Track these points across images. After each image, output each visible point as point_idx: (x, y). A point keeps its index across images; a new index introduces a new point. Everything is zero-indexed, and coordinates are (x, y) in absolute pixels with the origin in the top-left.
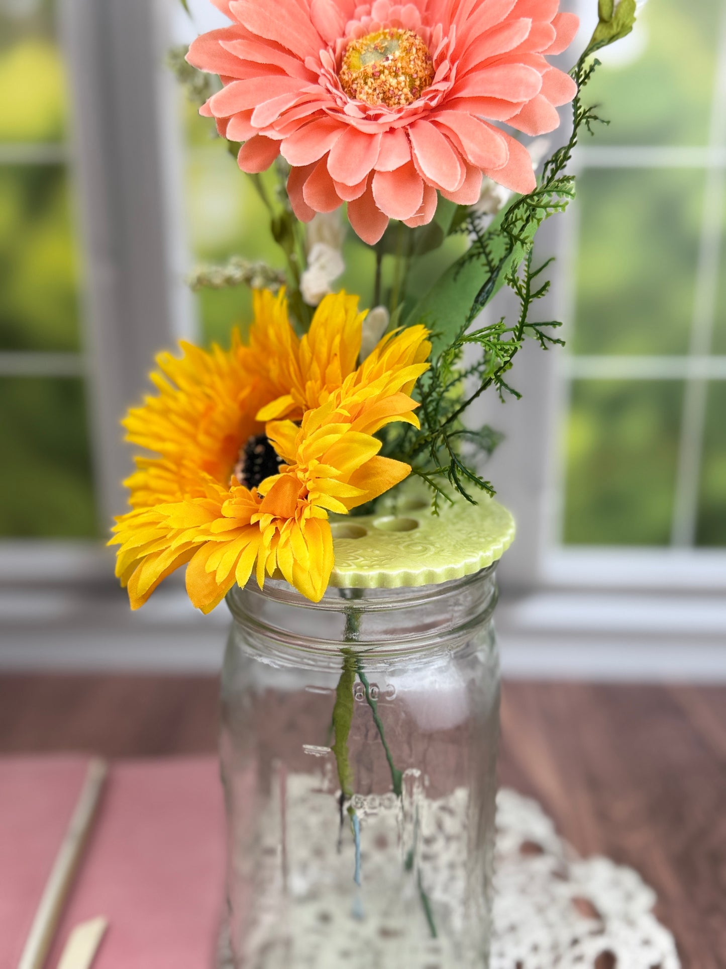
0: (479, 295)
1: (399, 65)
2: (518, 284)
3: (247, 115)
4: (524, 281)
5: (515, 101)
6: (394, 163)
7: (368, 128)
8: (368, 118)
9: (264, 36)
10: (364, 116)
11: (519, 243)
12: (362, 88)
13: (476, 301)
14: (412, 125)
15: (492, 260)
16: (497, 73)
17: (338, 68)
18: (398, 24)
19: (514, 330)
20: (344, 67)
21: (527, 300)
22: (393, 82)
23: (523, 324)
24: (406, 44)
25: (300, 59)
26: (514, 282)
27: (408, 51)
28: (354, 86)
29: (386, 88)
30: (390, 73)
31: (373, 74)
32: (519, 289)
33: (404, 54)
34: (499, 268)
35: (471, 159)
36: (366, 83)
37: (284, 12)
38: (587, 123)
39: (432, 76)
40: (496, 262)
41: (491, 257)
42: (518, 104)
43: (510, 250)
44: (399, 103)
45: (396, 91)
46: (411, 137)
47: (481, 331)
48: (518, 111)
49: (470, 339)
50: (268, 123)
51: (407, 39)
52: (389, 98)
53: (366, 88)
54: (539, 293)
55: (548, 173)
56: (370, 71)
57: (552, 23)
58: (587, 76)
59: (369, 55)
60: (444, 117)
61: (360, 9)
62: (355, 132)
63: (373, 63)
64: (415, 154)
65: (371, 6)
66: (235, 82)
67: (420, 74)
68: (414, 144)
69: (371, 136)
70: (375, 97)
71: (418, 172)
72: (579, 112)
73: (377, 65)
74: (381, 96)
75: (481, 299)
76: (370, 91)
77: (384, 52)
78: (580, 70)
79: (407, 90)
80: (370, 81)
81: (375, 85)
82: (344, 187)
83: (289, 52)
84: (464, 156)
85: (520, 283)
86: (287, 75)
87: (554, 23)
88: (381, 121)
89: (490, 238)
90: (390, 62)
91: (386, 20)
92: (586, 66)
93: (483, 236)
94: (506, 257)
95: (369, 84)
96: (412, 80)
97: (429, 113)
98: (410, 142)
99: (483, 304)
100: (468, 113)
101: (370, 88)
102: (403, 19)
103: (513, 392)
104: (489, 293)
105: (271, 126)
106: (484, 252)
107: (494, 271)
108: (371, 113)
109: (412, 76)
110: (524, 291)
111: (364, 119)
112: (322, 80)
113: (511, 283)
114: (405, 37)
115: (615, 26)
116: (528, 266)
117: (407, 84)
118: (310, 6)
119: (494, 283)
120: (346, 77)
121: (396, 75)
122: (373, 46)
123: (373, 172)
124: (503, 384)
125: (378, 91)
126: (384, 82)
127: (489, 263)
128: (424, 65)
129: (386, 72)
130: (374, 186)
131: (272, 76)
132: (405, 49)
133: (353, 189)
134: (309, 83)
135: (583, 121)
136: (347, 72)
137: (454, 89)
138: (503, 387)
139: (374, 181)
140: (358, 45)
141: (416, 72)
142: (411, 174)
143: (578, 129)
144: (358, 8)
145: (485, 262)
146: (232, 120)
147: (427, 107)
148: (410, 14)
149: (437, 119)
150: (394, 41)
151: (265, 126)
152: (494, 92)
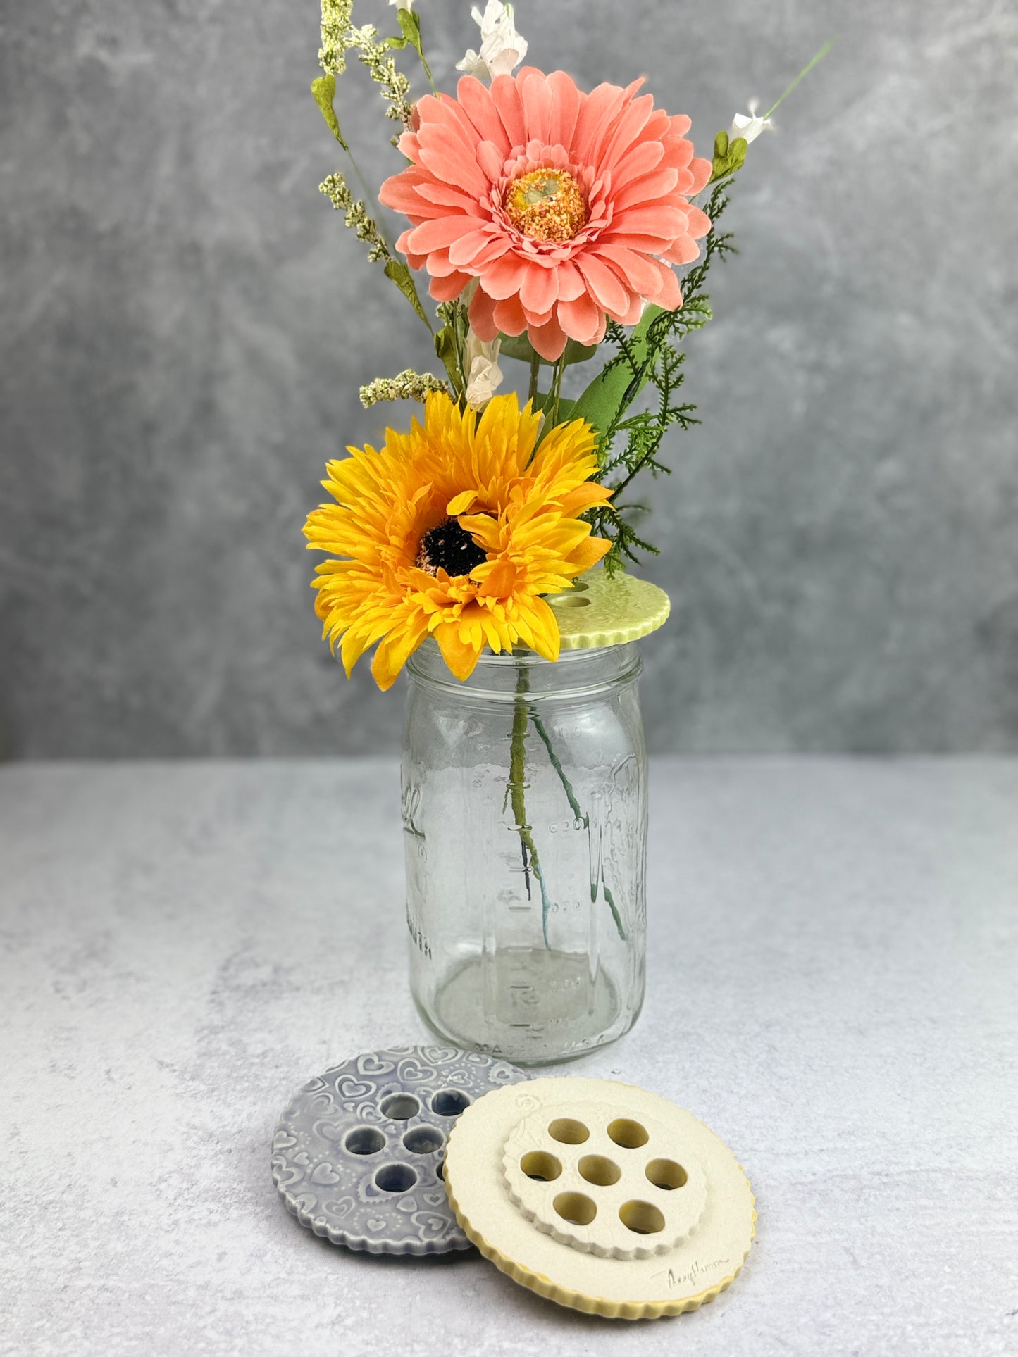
0: (626, 393)
1: (562, 205)
2: (658, 379)
3: (443, 253)
4: (662, 376)
5: (667, 239)
6: (574, 293)
7: (545, 262)
8: (541, 252)
9: (448, 182)
10: (537, 251)
11: (658, 348)
12: (530, 225)
13: (624, 398)
14: (576, 257)
15: (636, 363)
16: (648, 214)
17: (503, 204)
18: (549, 164)
19: (657, 417)
20: (510, 205)
21: (666, 391)
22: (558, 220)
23: (665, 411)
24: (564, 185)
25: (474, 199)
26: (654, 377)
27: (567, 192)
28: (522, 223)
29: (551, 225)
30: (555, 212)
31: (540, 213)
32: (659, 383)
33: (564, 195)
34: (642, 370)
35: (634, 288)
36: (533, 221)
37: (457, 155)
38: (720, 251)
39: (588, 213)
40: (639, 365)
41: (634, 361)
42: (670, 241)
43: (651, 354)
44: (561, 237)
45: (559, 227)
46: (582, 270)
47: (630, 420)
48: (669, 247)
49: (621, 427)
50: (467, 262)
51: (565, 181)
52: (554, 234)
53: (534, 225)
55: (685, 290)
56: (537, 210)
57: (688, 168)
58: (720, 210)
59: (532, 194)
60: (604, 250)
61: (516, 149)
62: (536, 267)
63: (539, 203)
64: (590, 286)
65: (525, 146)
66: (426, 222)
67: (578, 212)
68: (587, 276)
69: (548, 271)
70: (542, 233)
71: (594, 301)
72: (712, 240)
73: (544, 205)
74: (547, 231)
75: (628, 397)
76: (538, 228)
77: (544, 192)
78: (714, 205)
79: (568, 226)
80: (537, 219)
81: (542, 223)
82: (534, 315)
83: (467, 194)
84: (628, 285)
85: (660, 378)
86: (467, 214)
87: (690, 168)
88: (553, 255)
89: (632, 345)
90: (554, 202)
91: (539, 160)
92: (719, 201)
93: (626, 342)
94: (648, 360)
95: (537, 221)
96: (572, 217)
97: (589, 247)
98: (581, 274)
99: (630, 401)
100: (625, 247)
101: (537, 225)
102: (554, 158)
103: (663, 469)
104: (635, 391)
105: (470, 265)
106: (628, 357)
107: (638, 373)
108: (544, 248)
109: (571, 213)
110: (663, 384)
111: (538, 253)
112: (495, 218)
113: (652, 379)
114: (562, 178)
115: (730, 160)
116: (665, 364)
117: (569, 220)
118: (476, 150)
119: (639, 383)
120: (514, 214)
121: (559, 215)
122: (534, 186)
123: (557, 301)
124: (654, 463)
125: (544, 228)
126: (550, 220)
127: (633, 366)
128: (580, 203)
129: (552, 211)
130: (559, 313)
131: (455, 216)
132: (565, 190)
133: (542, 317)
134: (485, 222)
135: (716, 249)
136: (513, 209)
137: (612, 226)
138: (655, 466)
139: (558, 310)
140: (521, 185)
141: (575, 211)
142: (586, 303)
143: (712, 254)
144: (514, 148)
145: (630, 365)
146: (429, 258)
147: (589, 242)
148: (559, 153)
149: (598, 252)
150: (552, 182)
151: (464, 264)
152: (648, 230)
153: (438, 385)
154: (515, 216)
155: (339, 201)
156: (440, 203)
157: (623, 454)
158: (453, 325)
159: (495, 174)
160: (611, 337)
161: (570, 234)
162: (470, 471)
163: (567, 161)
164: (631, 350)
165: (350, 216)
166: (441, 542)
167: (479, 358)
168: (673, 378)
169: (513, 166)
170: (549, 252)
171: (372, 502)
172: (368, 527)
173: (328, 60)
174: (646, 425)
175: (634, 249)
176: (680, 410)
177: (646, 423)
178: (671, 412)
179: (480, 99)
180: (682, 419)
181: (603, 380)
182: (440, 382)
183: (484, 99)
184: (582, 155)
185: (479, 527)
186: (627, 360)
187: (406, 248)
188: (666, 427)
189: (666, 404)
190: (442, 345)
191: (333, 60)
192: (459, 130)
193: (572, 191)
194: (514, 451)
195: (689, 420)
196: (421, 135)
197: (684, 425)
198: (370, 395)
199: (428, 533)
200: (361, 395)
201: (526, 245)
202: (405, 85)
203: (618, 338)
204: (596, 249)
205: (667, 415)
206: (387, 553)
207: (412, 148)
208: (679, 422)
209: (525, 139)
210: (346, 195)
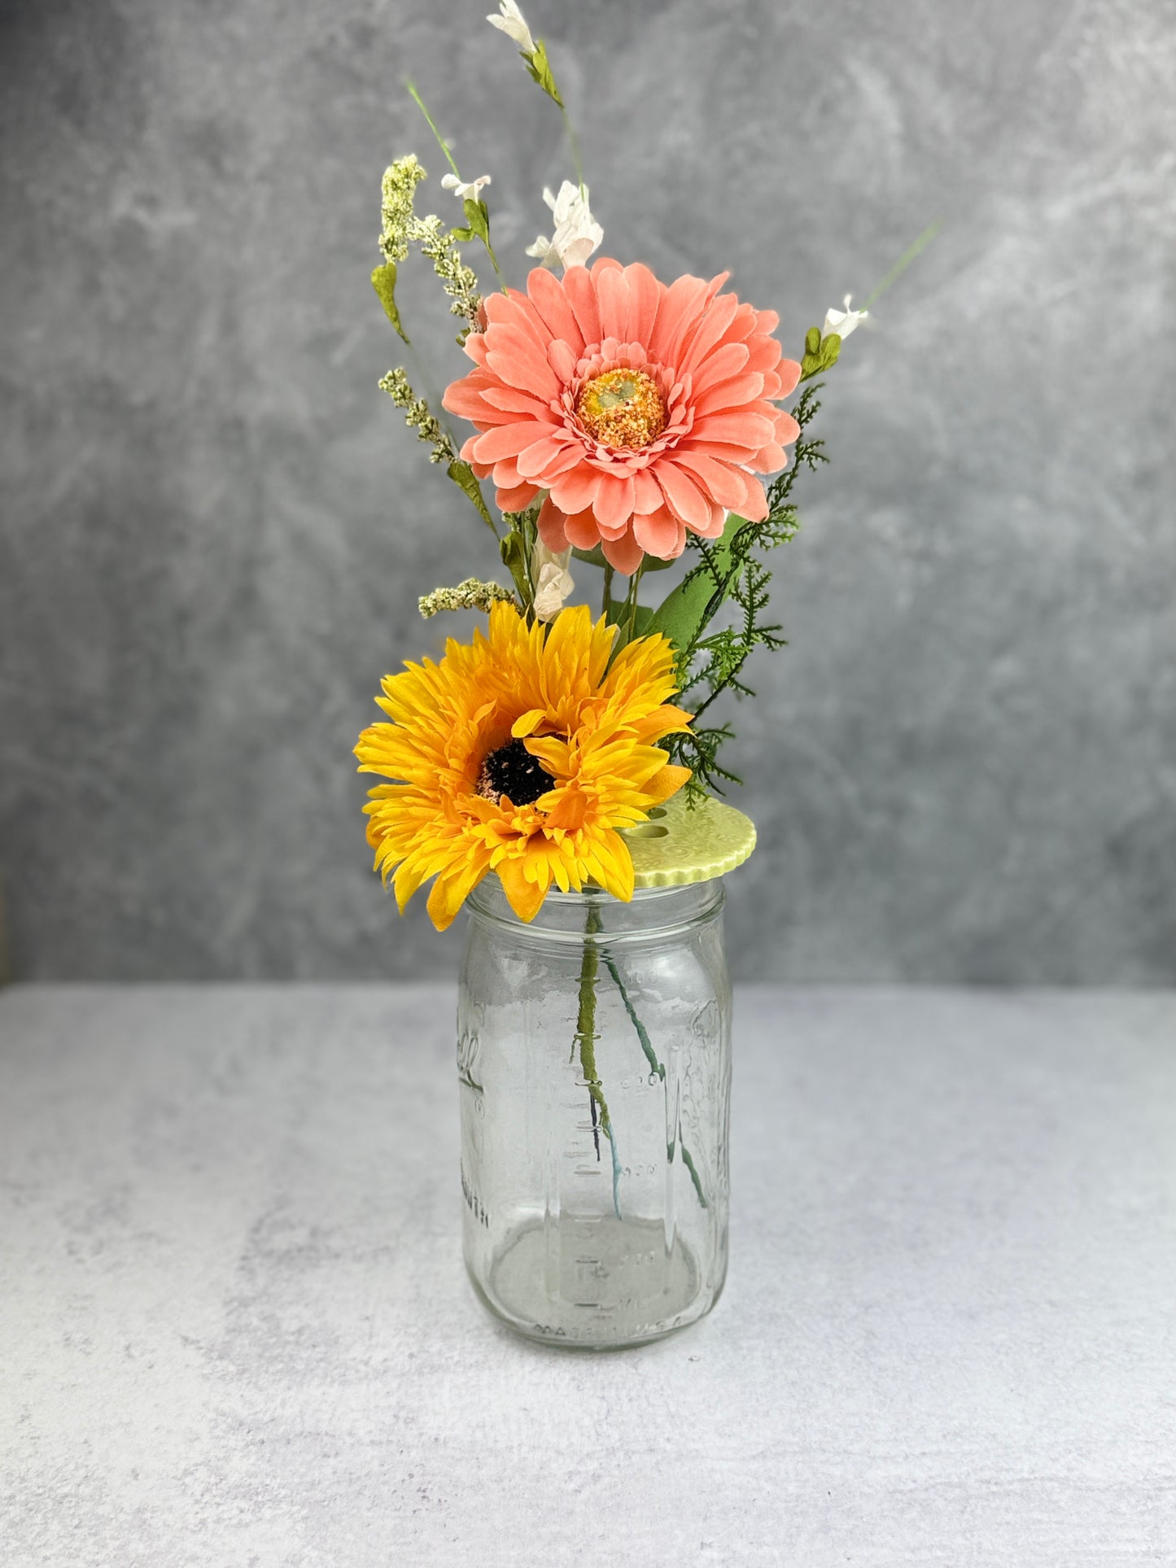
0: (709, 606)
1: (639, 409)
2: (742, 598)
3: (511, 463)
4: (746, 595)
5: (752, 448)
6: (651, 506)
7: (619, 471)
8: (616, 460)
9: (517, 387)
10: (611, 458)
11: (742, 560)
12: (605, 430)
13: (706, 612)
14: (654, 464)
15: (720, 573)
16: (732, 421)
17: (576, 408)
18: (625, 365)
19: (742, 636)
20: (583, 409)
21: (751, 610)
22: (634, 425)
23: (750, 630)
24: (642, 388)
25: (545, 403)
26: (737, 594)
27: (644, 395)
28: (596, 428)
29: (627, 431)
30: (631, 417)
31: (615, 418)
32: (744, 602)
33: (641, 399)
34: (726, 582)
35: (716, 499)
36: (608, 426)
37: (527, 357)
38: (810, 459)
39: (666, 418)
40: (723, 576)
41: (717, 571)
42: (754, 450)
43: (735, 565)
44: (638, 443)
45: (636, 433)
46: (661, 480)
47: (712, 638)
48: (754, 456)
49: (702, 646)
50: (536, 474)
51: (642, 383)
52: (630, 439)
53: (609, 430)
54: (762, 604)
55: (772, 499)
56: (612, 415)
57: (775, 371)
58: (810, 416)
59: (606, 397)
60: (684, 458)
61: (590, 348)
62: (610, 477)
63: (614, 407)
64: (669, 499)
65: (600, 344)
66: (493, 429)
67: (657, 416)
68: (666, 488)
69: (624, 481)
70: (617, 439)
71: (673, 514)
72: (801, 446)
73: (619, 410)
74: (622, 437)
75: (710, 610)
76: (613, 433)
77: (620, 394)
78: (803, 409)
79: (645, 432)
80: (612, 424)
81: (617, 428)
82: (608, 529)
83: (537, 398)
84: (709, 497)
85: (744, 596)
86: (537, 420)
87: (777, 370)
88: (628, 463)
89: (715, 553)
90: (630, 406)
91: (615, 359)
92: (808, 407)
93: (709, 550)
94: (732, 571)
95: (612, 427)
96: (650, 422)
97: (667, 454)
98: (659, 484)
99: (712, 615)
101: (612, 430)
102: (630, 357)
103: (748, 691)
104: (718, 605)
105: (539, 476)
106: (711, 566)
107: (721, 584)
108: (619, 456)
109: (649, 418)
110: (748, 603)
111: (612, 461)
112: (567, 423)
113: (736, 596)
114: (639, 380)
115: (822, 358)
116: (750, 582)
117: (646, 425)
118: (547, 349)
119: (722, 595)
120: (587, 419)
121: (636, 420)
122: (609, 388)
123: (633, 513)
124: (738, 685)
125: (619, 433)
126: (626, 426)
127: (716, 576)
128: (659, 407)
129: (628, 416)
130: (635, 527)
131: (524, 422)
132: (642, 393)
133: (616, 531)
134: (556, 427)
135: (806, 456)
136: (587, 413)
137: (691, 433)
138: (739, 688)
139: (634, 523)
140: (596, 388)
141: (653, 415)
142: (664, 515)
143: (800, 462)
144: (588, 347)
145: (713, 576)
146: (496, 467)
147: (668, 448)
148: (636, 351)
149: (677, 460)
150: (629, 384)
151: (533, 475)
152: (732, 439)
153: (504, 593)
154: (588, 420)
155: (400, 398)
156: (508, 410)
157: (705, 670)
158: (520, 530)
159: (567, 375)
160: (693, 544)
161: (648, 440)
162: (538, 689)
163: (645, 361)
164: (714, 559)
165: (411, 414)
166: (505, 764)
167: (548, 565)
168: (758, 597)
169: (587, 366)
170: (624, 460)
171: (430, 721)
172: (425, 749)
173: (390, 247)
174: (729, 645)
175: (716, 457)
176: (766, 630)
177: (729, 642)
178: (756, 631)
179: (552, 293)
180: (768, 639)
181: (684, 591)
182: (506, 591)
183: (556, 294)
184: (661, 354)
185: (546, 751)
186: (710, 570)
187: (472, 457)
188: (750, 647)
189: (751, 624)
190: (509, 553)
191: (394, 247)
192: (529, 329)
193: (650, 394)
194: (586, 669)
195: (776, 641)
196: (488, 337)
197: (771, 646)
198: (430, 605)
199: (491, 754)
200: (420, 606)
201: (600, 453)
202: (471, 280)
203: (700, 546)
204: (677, 456)
205: (753, 635)
206: (445, 776)
207: (479, 350)
208: (765, 642)
209: (599, 337)
210: (407, 392)
